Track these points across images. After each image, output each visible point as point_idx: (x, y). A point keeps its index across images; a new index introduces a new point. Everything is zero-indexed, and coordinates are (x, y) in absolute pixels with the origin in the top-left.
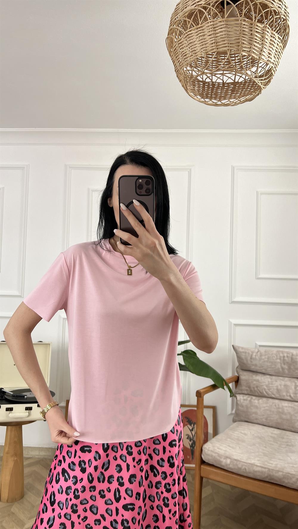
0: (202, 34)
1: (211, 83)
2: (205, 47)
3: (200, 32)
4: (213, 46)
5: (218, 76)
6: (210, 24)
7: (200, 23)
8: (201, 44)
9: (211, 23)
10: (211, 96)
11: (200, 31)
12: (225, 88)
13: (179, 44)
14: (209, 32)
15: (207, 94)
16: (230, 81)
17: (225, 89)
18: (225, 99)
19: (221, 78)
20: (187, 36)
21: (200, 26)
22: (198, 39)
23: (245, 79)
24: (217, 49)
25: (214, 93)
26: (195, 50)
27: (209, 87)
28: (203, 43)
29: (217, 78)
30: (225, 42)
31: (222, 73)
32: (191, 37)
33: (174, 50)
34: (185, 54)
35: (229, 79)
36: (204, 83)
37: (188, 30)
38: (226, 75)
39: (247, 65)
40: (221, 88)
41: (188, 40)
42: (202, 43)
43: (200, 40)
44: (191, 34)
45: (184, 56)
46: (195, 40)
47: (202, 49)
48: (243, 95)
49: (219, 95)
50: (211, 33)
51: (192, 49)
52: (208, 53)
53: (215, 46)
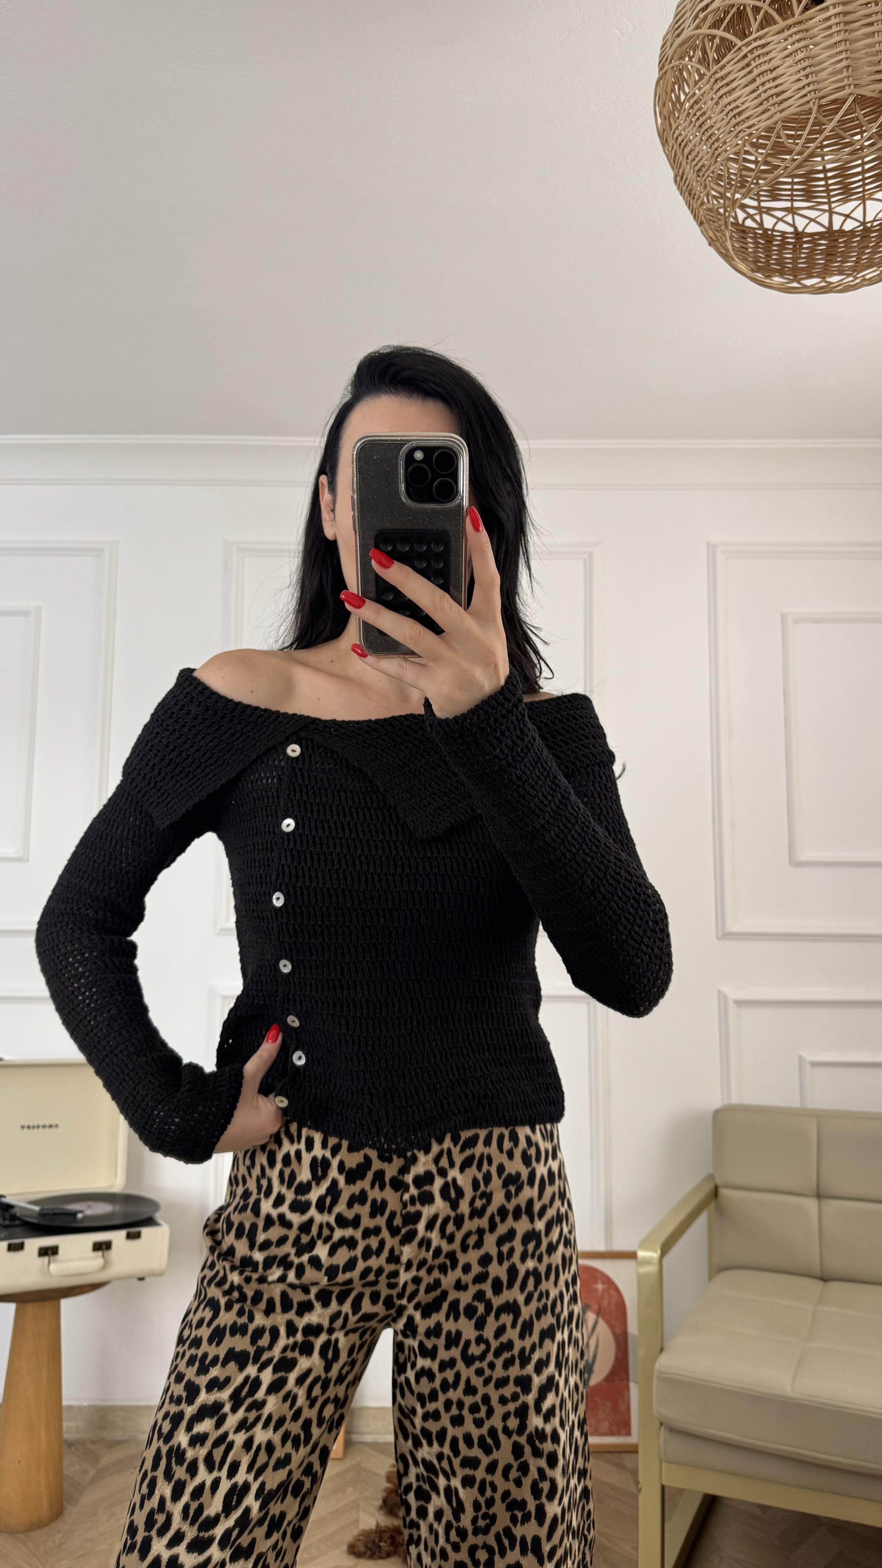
0: (802, 43)
1: (760, 232)
2: (813, 82)
3: (796, 37)
4: (842, 80)
5: (780, 214)
6: (832, 11)
7: (797, 10)
8: (803, 73)
9: (835, 8)
10: (769, 266)
11: (795, 33)
12: (805, 246)
13: (716, 81)
14: (828, 38)
15: (756, 261)
16: (813, 228)
17: (806, 248)
18: (810, 276)
19: (789, 219)
20: (749, 55)
21: (797, 18)
22: (789, 61)
23: (863, 223)
24: (855, 85)
25: (775, 259)
26: (778, 95)
27: (756, 243)
28: (808, 70)
29: (775, 220)
31: (790, 206)
32: (763, 54)
33: (692, 107)
34: (735, 111)
35: (812, 223)
36: (742, 231)
37: (754, 36)
38: (802, 212)
39: (865, 185)
40: (791, 247)
41: (753, 64)
42: (804, 69)
43: (796, 63)
44: (763, 46)
45: (734, 116)
46: (780, 62)
47: (804, 87)
48: (868, 264)
49: (790, 266)
50: (837, 38)
51: (765, 91)
52: (824, 101)
53: (849, 77)
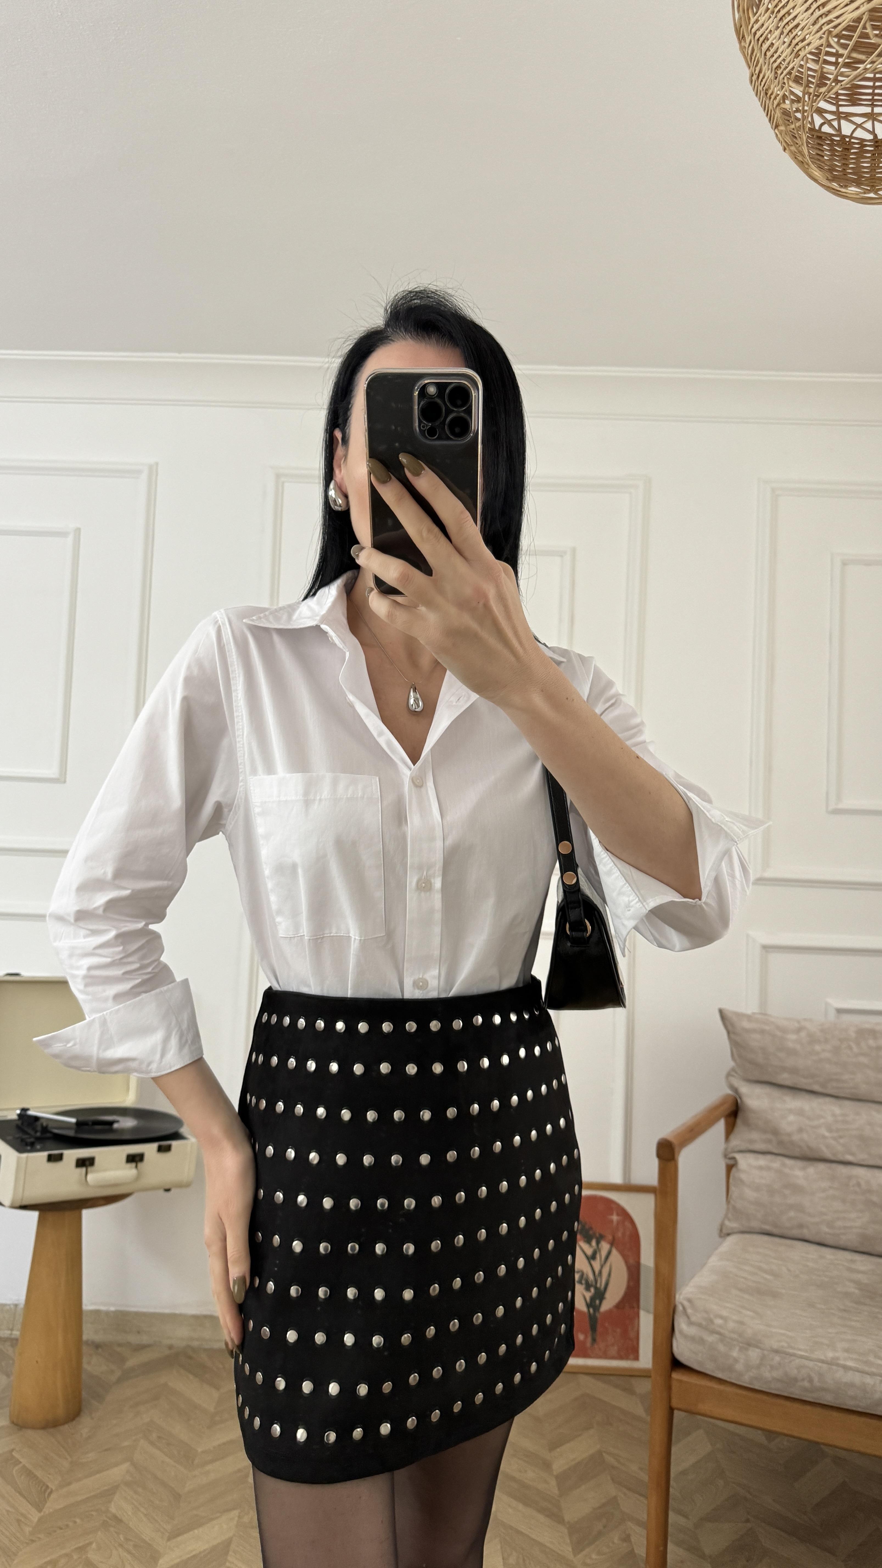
10: (845, 175)
25: (852, 168)
29: (854, 127)
31: (870, 112)
36: (818, 137)
49: (868, 176)
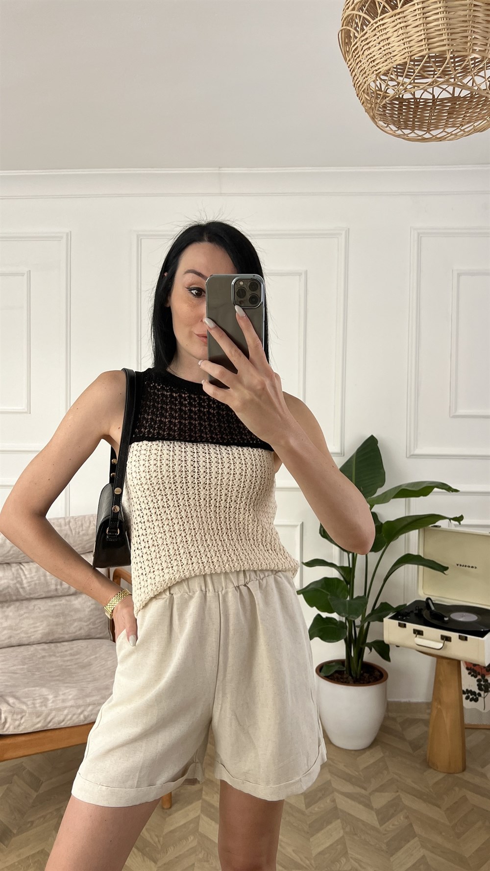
0: (402, 25)
2: (407, 47)
3: (399, 21)
6: (416, 7)
7: (400, 5)
8: (402, 42)
9: (418, 5)
13: (362, 41)
14: (415, 22)
20: (377, 28)
21: (399, 10)
22: (396, 34)
24: (429, 49)
26: (391, 53)
28: (405, 40)
30: (444, 37)
32: (383, 29)
33: (353, 52)
34: (372, 59)
37: (379, 18)
41: (378, 34)
43: (399, 36)
44: (383, 25)
46: (391, 34)
47: (403, 49)
49: (427, 122)
50: (419, 22)
51: (385, 50)
52: (413, 58)
53: (425, 45)
